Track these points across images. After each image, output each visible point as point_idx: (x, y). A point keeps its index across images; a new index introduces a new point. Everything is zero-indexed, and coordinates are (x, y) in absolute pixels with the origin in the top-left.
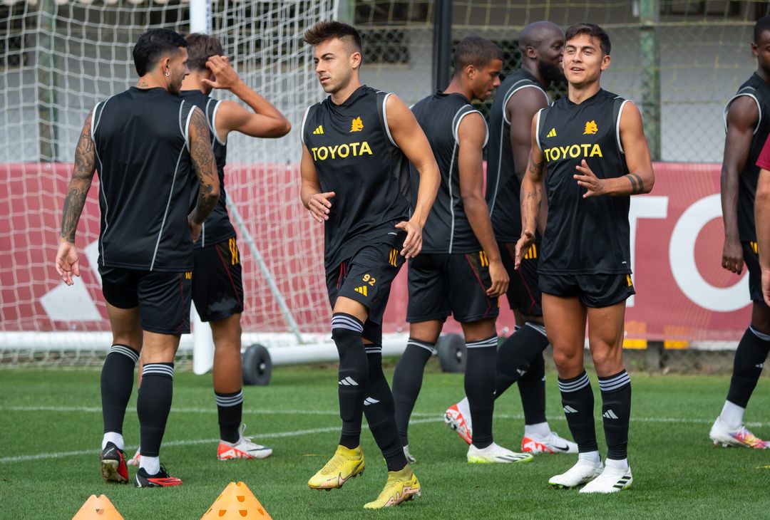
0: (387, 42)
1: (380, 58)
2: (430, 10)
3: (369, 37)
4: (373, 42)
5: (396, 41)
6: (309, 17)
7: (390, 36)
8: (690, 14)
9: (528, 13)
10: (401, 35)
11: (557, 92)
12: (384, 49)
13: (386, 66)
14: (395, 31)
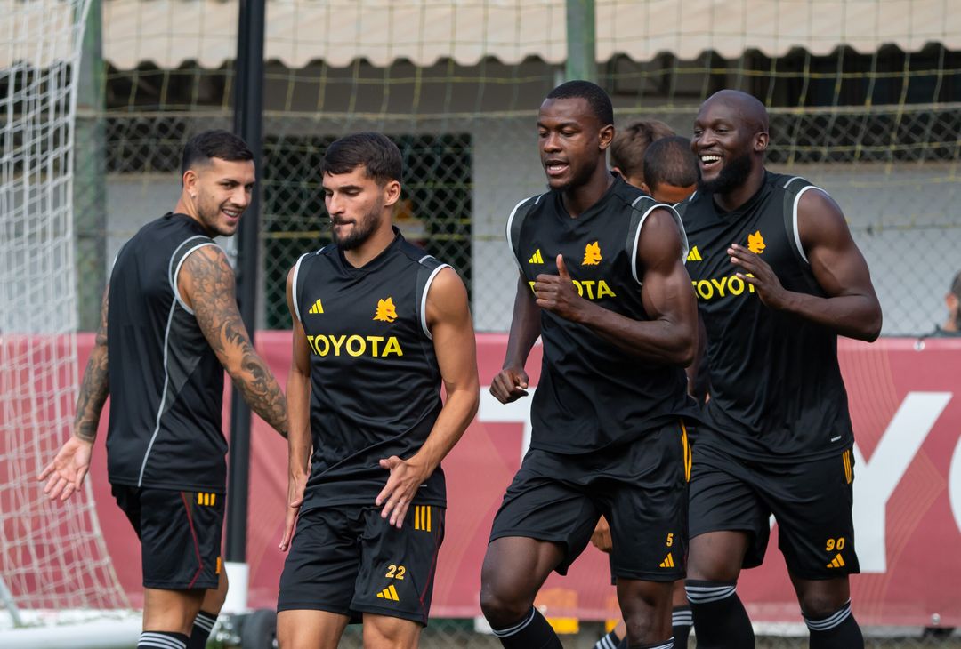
0: (158, 138)
1: (147, 163)
2: (228, 87)
3: (128, 131)
4: (134, 138)
5: (173, 137)
6: (32, 97)
7: (163, 128)
8: (647, 94)
9: (386, 91)
10: (181, 127)
11: (434, 219)
12: (154, 149)
13: (157, 176)
14: (172, 120)
